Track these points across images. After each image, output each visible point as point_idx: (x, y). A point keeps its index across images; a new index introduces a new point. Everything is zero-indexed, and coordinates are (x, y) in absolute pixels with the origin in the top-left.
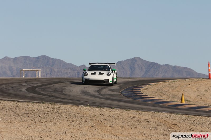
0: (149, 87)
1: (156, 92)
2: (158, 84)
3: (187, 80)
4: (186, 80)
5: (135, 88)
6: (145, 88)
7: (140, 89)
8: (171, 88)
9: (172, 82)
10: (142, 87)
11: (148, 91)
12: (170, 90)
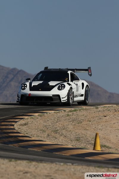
0: (29, 120)
1: (44, 131)
2: (45, 114)
3: (100, 108)
4: (97, 108)
5: (3, 123)
6: (22, 122)
7: (13, 125)
8: (71, 122)
9: (72, 111)
10: (17, 122)
11: (29, 128)
12: (69, 127)
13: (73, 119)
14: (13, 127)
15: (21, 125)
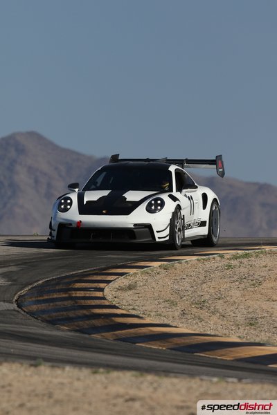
0: (139, 278)
1: (173, 304)
2: (177, 264)
5: (78, 285)
6: (122, 282)
7: (102, 290)
8: (237, 283)
9: (239, 258)
10: (111, 281)
11: (139, 297)
12: (231, 293)
13: (242, 274)
14: (101, 293)
15: (120, 289)
